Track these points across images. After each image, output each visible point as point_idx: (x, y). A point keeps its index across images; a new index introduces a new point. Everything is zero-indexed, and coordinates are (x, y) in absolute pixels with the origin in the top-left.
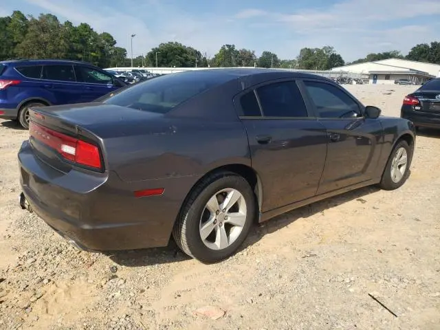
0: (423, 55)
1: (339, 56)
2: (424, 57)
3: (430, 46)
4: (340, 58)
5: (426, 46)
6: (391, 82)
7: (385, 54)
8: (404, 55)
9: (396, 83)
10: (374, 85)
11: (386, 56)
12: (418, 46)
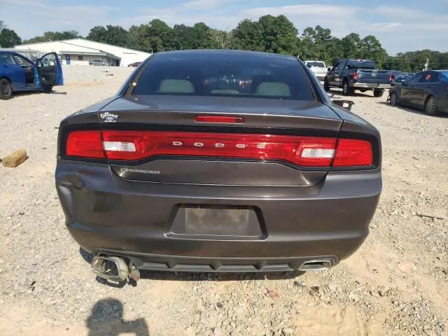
0: (102, 37)
1: (12, 32)
2: (104, 39)
3: (107, 29)
4: (15, 34)
5: (103, 28)
6: (86, 63)
7: (66, 33)
8: (85, 37)
9: (91, 64)
10: (69, 65)
11: (67, 36)
12: (95, 27)
